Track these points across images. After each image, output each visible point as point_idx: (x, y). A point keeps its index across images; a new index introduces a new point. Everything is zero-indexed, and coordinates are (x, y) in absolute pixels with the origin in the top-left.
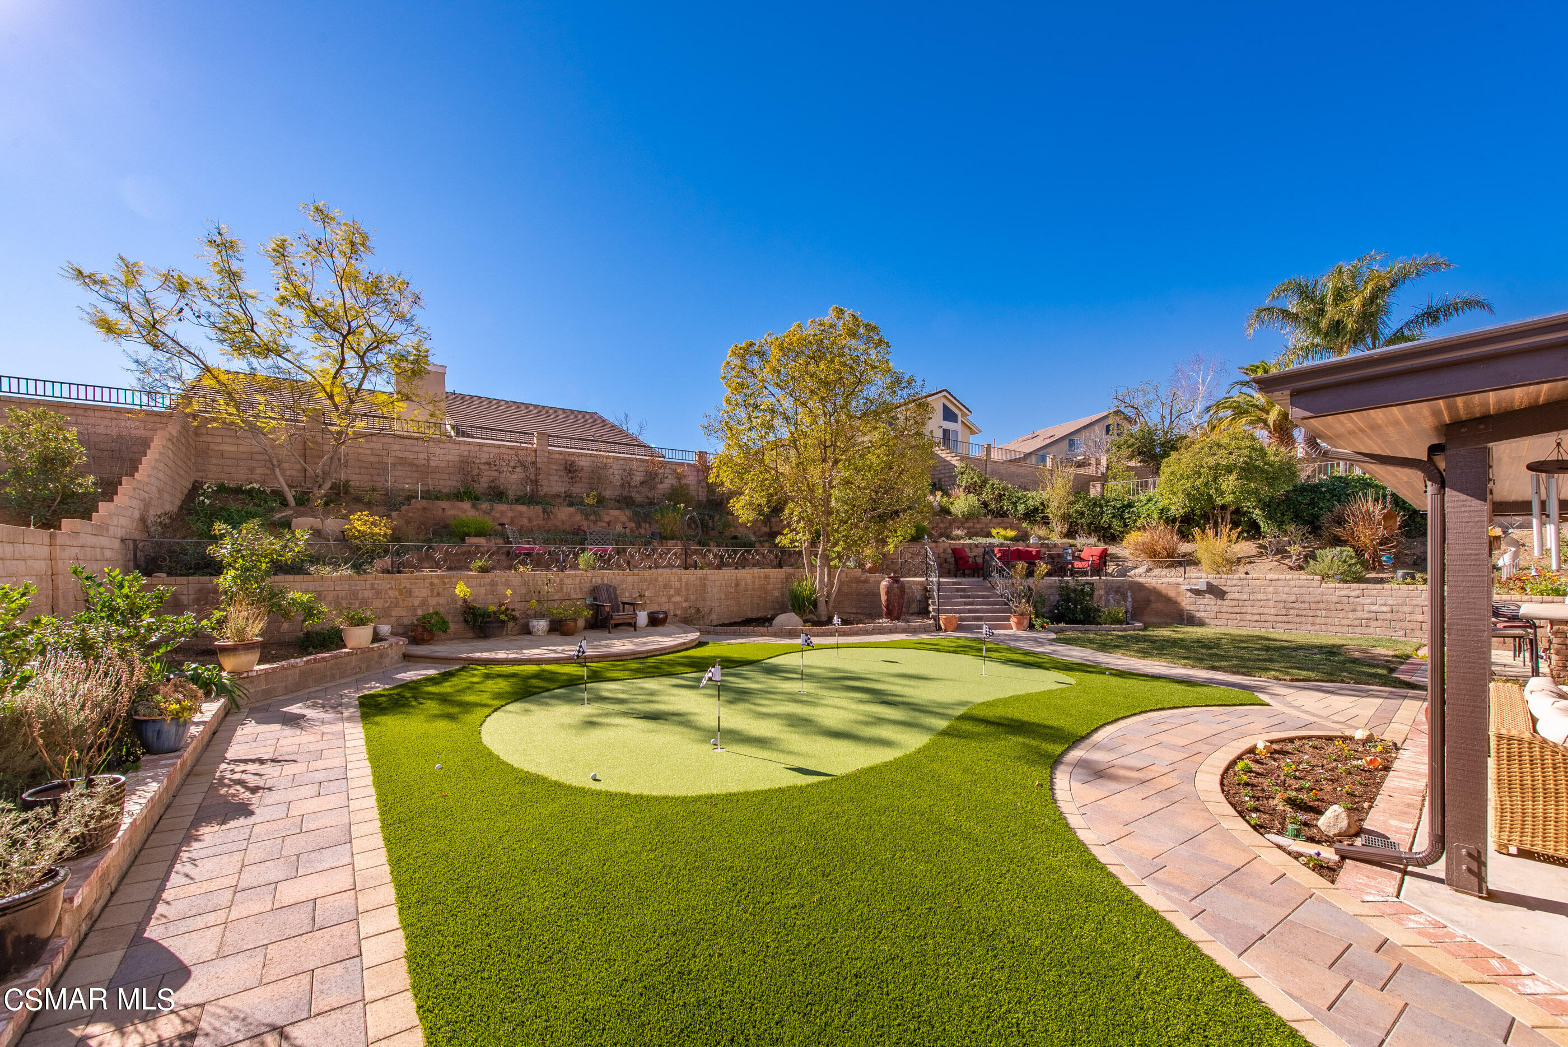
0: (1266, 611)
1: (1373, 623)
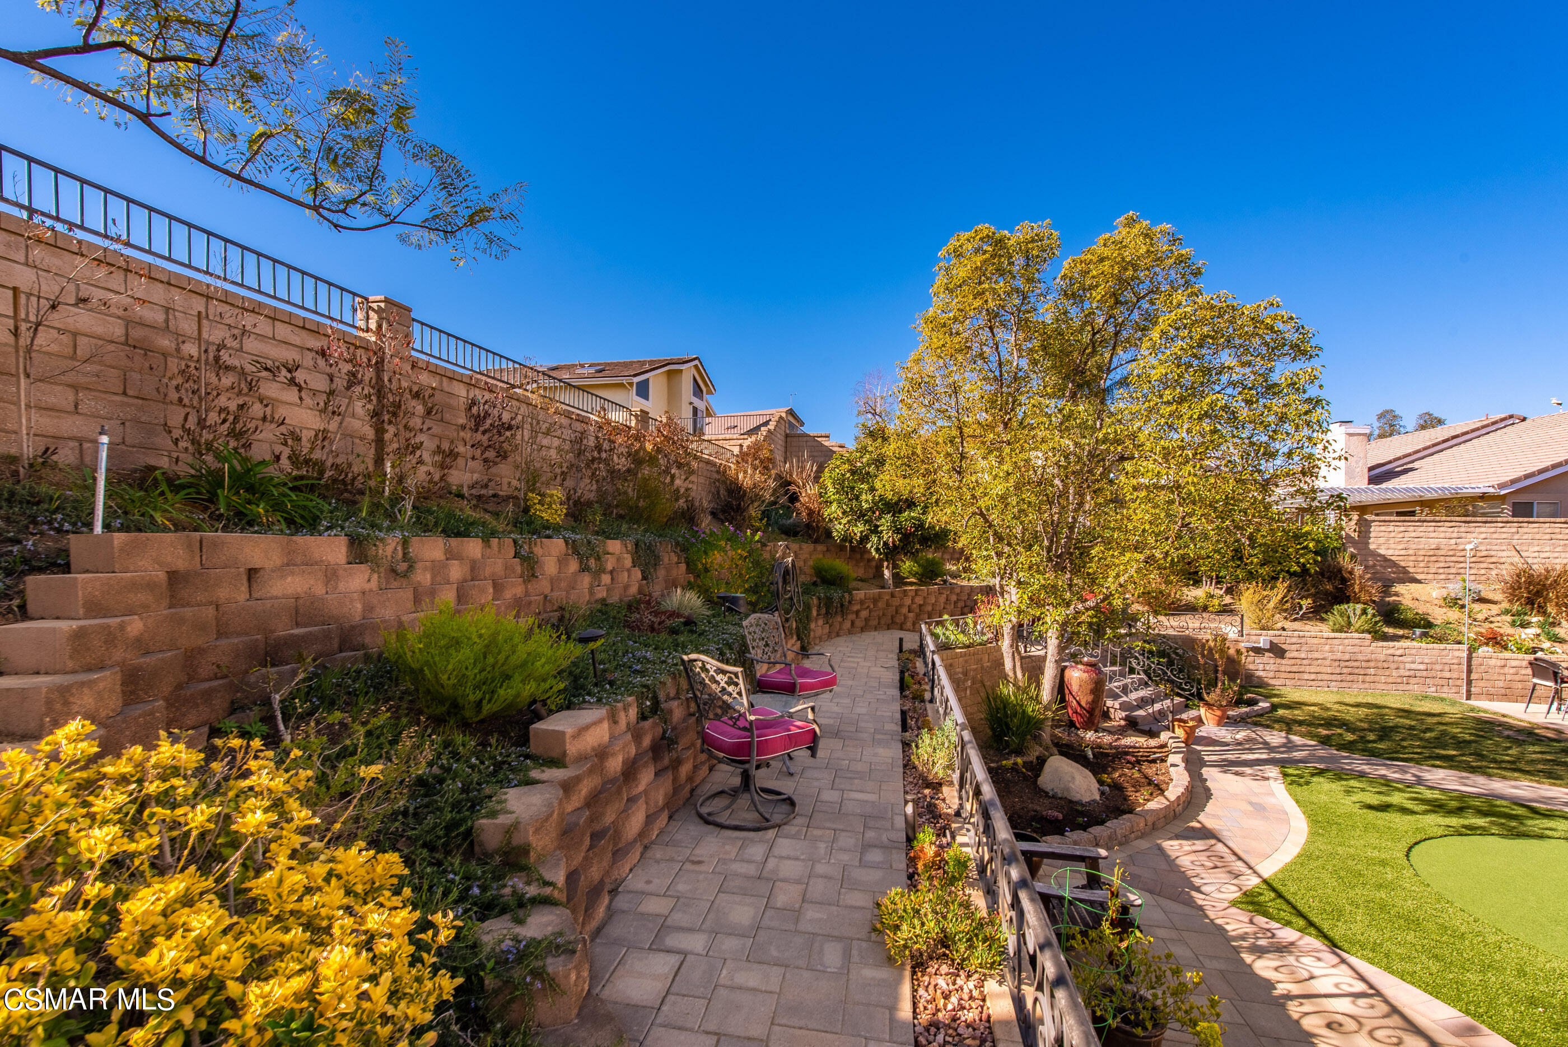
0: (1324, 669)
1: (1412, 681)
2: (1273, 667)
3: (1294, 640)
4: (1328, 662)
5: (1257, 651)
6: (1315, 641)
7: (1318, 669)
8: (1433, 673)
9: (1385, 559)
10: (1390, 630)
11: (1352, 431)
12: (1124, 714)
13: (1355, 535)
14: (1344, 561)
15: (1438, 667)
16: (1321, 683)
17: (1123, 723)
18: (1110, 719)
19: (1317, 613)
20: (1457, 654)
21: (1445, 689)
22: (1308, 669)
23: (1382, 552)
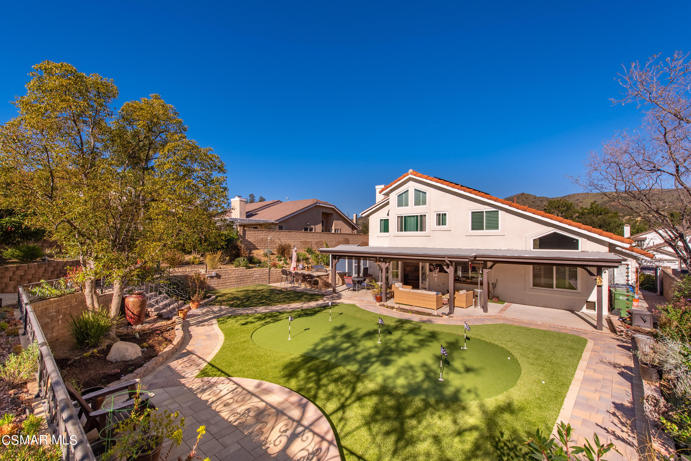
0: (232, 281)
1: (256, 280)
2: (217, 283)
3: (224, 272)
4: (234, 278)
5: (212, 277)
6: (230, 271)
7: (231, 281)
8: (261, 277)
9: (250, 242)
10: (251, 265)
11: (241, 200)
12: (156, 313)
13: (242, 234)
14: (239, 243)
15: (262, 275)
16: (232, 286)
17: (156, 317)
18: (150, 317)
19: (231, 261)
20: (266, 270)
21: (264, 282)
22: (228, 281)
23: (249, 240)
